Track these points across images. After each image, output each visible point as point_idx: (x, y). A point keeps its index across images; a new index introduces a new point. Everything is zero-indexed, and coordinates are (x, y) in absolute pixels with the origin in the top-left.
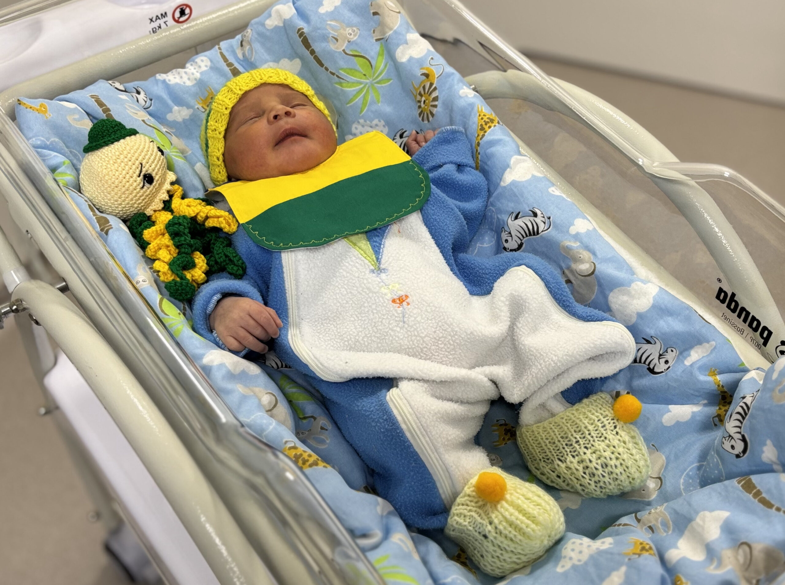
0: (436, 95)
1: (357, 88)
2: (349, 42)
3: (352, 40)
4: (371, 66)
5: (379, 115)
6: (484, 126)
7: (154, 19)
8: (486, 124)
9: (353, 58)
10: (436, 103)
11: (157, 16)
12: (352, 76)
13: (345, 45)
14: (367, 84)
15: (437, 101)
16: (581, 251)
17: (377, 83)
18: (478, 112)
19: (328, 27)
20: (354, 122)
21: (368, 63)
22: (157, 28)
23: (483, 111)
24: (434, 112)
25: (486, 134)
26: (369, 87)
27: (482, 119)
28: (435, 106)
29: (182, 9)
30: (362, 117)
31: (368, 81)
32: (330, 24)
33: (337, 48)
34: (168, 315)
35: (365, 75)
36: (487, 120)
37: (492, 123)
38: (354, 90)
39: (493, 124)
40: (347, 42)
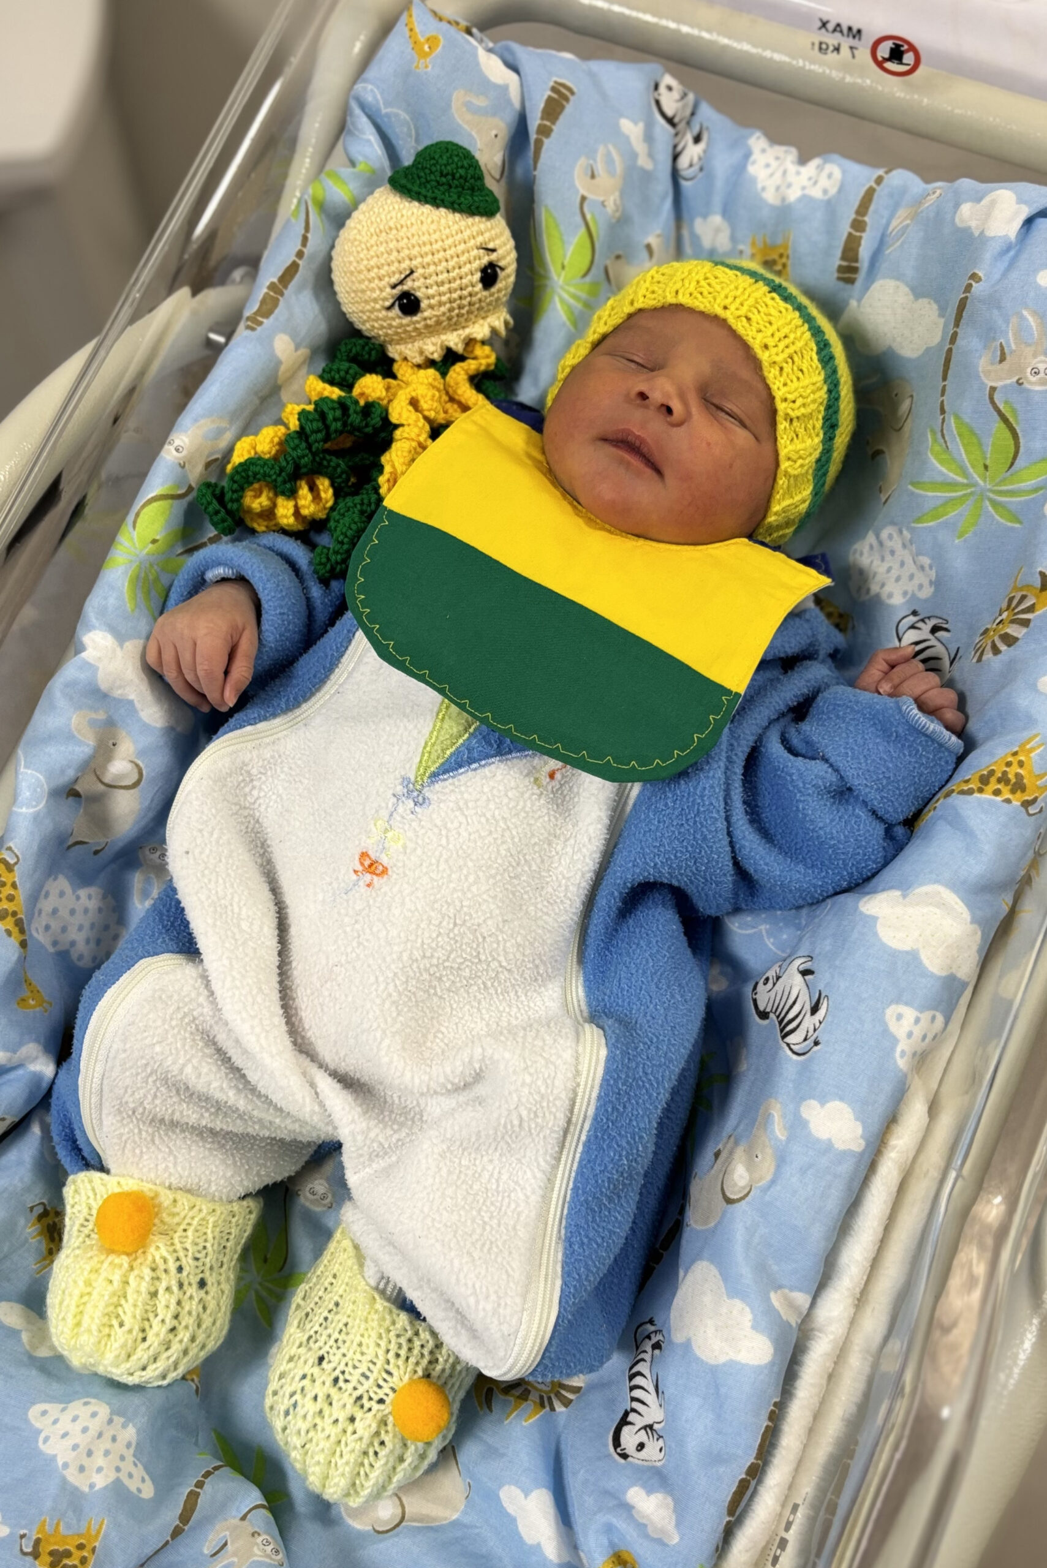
0: (1015, 634)
1: (951, 475)
2: (1019, 383)
3: (1026, 385)
4: (1012, 464)
5: (939, 557)
6: (993, 780)
7: (831, 26)
8: (999, 781)
9: (997, 418)
10: (1003, 647)
11: (838, 25)
12: (964, 445)
13: (1008, 382)
14: (975, 485)
15: (1009, 646)
16: (769, 1151)
17: (994, 503)
18: (1022, 745)
19: (1014, 320)
20: (893, 523)
21: (1011, 455)
22: (831, 48)
23: (1032, 755)
24: (984, 658)
25: (977, 795)
26: (972, 493)
27: (1009, 764)
28: (996, 651)
29: (898, 46)
30: (912, 530)
31: (981, 482)
32: (1022, 318)
33: (987, 373)
34: (134, 527)
35: (986, 467)
36: (1011, 776)
37: (1013, 791)
38: (943, 474)
39: (1010, 796)
40: (1015, 379)
